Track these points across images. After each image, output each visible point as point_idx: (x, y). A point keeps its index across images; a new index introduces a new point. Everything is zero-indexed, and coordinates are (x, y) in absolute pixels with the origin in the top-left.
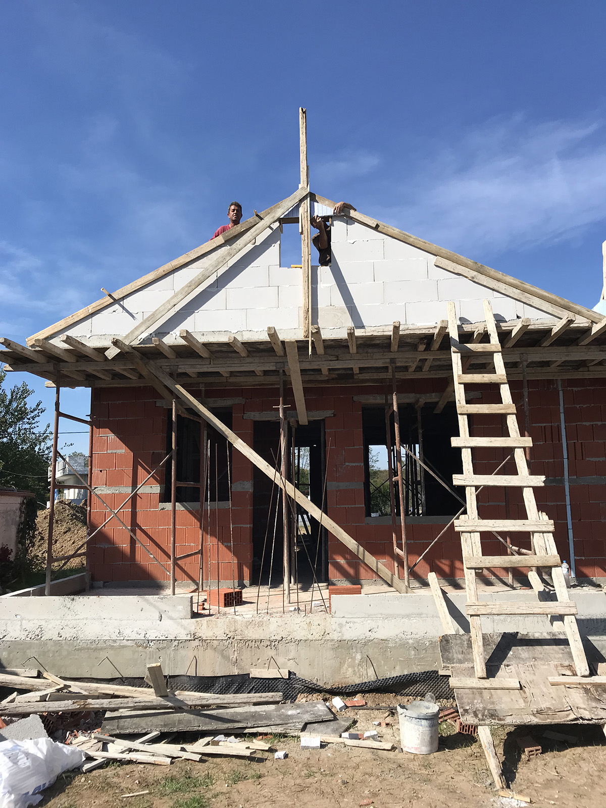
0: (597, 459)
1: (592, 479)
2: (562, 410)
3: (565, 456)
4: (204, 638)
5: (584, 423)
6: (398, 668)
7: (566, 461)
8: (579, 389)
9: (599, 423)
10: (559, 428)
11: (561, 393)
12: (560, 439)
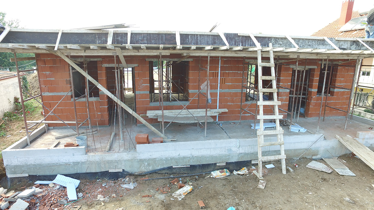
0: (229, 84)
1: (226, 90)
2: (220, 67)
3: (219, 82)
4: (91, 161)
5: (226, 72)
6: (159, 166)
7: (219, 84)
8: (226, 59)
9: (231, 72)
10: (218, 73)
11: (220, 60)
12: (218, 77)
